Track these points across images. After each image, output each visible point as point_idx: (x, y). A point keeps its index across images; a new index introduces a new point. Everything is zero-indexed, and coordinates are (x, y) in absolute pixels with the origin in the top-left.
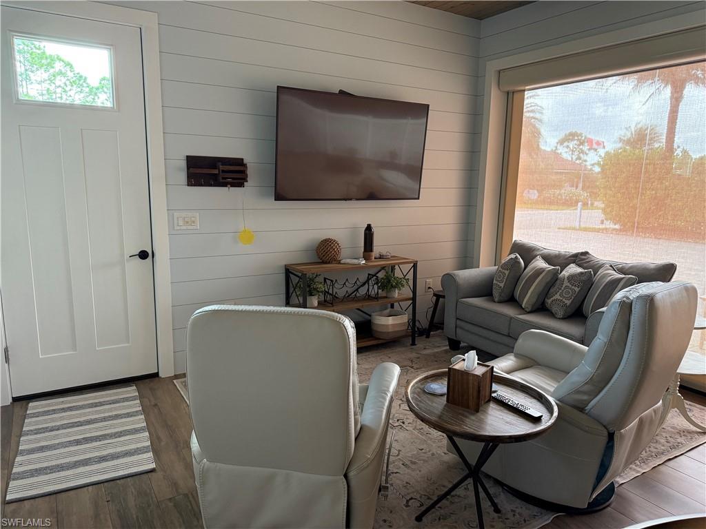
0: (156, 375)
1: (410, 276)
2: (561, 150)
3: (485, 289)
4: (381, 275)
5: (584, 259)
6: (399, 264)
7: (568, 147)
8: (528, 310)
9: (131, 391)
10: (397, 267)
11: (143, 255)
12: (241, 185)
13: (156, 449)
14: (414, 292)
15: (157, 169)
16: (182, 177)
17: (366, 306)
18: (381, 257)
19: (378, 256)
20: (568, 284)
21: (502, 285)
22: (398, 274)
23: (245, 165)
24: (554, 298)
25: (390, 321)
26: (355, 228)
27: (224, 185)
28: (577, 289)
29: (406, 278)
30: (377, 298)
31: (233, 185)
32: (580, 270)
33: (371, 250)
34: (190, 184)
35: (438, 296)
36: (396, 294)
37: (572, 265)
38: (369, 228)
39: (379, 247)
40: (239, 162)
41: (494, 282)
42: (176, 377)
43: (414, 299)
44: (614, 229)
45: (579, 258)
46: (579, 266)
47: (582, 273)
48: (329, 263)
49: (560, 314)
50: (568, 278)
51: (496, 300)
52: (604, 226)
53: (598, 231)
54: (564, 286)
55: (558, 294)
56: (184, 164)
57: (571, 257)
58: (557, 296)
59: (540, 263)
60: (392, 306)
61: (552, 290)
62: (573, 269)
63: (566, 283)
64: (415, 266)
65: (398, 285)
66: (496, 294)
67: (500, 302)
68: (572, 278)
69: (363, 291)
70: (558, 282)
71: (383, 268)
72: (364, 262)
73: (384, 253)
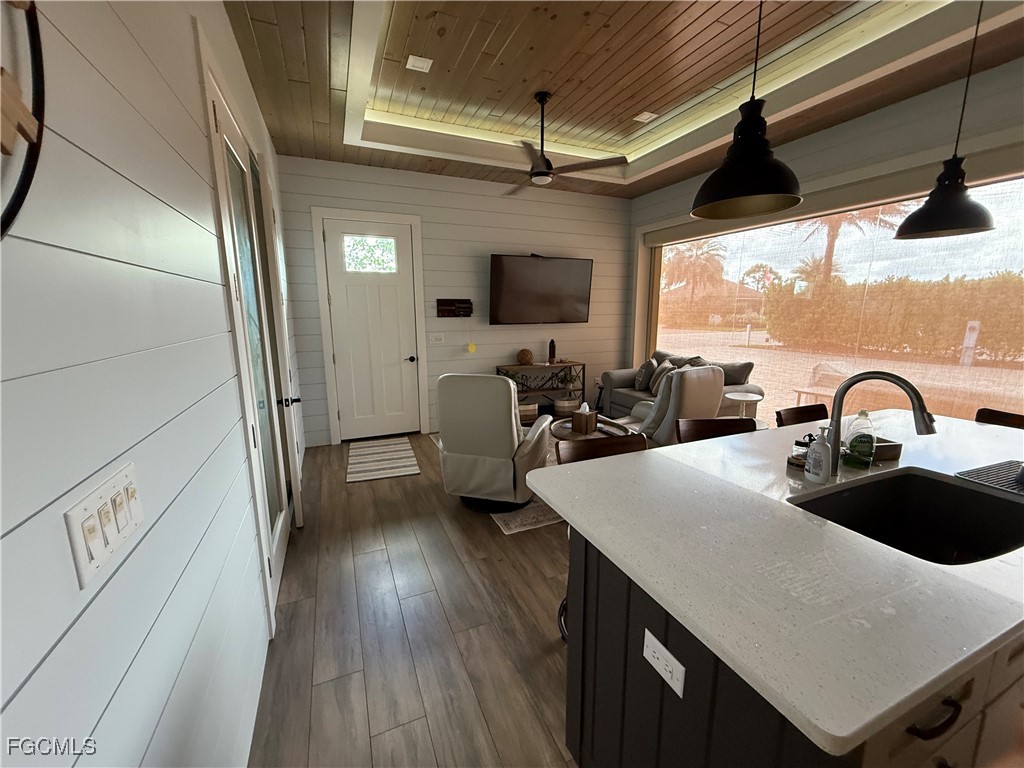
0: (419, 432)
1: (581, 375)
2: (748, 280)
3: (630, 383)
4: (562, 373)
6: (573, 366)
7: (754, 277)
9: (406, 439)
10: (572, 368)
11: (412, 359)
12: (469, 316)
13: (419, 465)
14: (583, 384)
15: (420, 308)
16: (435, 312)
17: (550, 394)
18: (561, 362)
19: (559, 360)
21: (641, 379)
22: (573, 373)
23: (471, 304)
25: (566, 404)
26: (543, 343)
27: (459, 316)
29: (578, 375)
30: (557, 388)
31: (464, 316)
33: (554, 357)
34: (438, 316)
35: (601, 388)
36: (571, 386)
38: (552, 342)
39: (559, 355)
40: (468, 302)
41: (638, 378)
42: (430, 433)
43: (583, 389)
44: (779, 346)
45: (693, 361)
48: (525, 365)
51: (637, 389)
52: (767, 344)
53: (763, 347)
56: (435, 304)
59: (667, 364)
60: (570, 395)
64: (584, 368)
65: (572, 380)
66: (637, 386)
67: (639, 390)
69: (547, 385)
71: (563, 369)
72: (549, 364)
73: (563, 358)
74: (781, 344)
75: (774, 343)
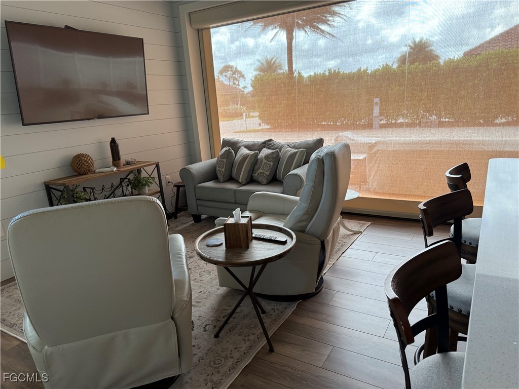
3: (212, 175)
5: (270, 144)
6: (143, 167)
7: (226, 76)
8: (243, 183)
10: (142, 169)
14: (161, 186)
18: (128, 163)
19: (125, 163)
20: (266, 161)
21: (223, 170)
24: (258, 172)
28: (272, 164)
29: (152, 176)
32: (270, 151)
33: (118, 159)
35: (178, 187)
36: (147, 190)
37: (264, 149)
38: (113, 141)
39: (124, 157)
41: (218, 168)
43: (161, 192)
45: (267, 144)
46: (269, 148)
47: (273, 153)
48: (85, 174)
49: (265, 181)
50: (265, 157)
51: (221, 181)
52: (261, 128)
54: (263, 163)
55: (261, 169)
57: (261, 144)
58: (260, 171)
59: (244, 151)
61: (256, 167)
62: (265, 152)
63: (264, 161)
64: (157, 166)
66: (220, 176)
67: (224, 182)
68: (267, 157)
70: (259, 161)
71: (131, 172)
72: (115, 169)
73: (130, 159)
74: (269, 127)
75: (265, 126)
